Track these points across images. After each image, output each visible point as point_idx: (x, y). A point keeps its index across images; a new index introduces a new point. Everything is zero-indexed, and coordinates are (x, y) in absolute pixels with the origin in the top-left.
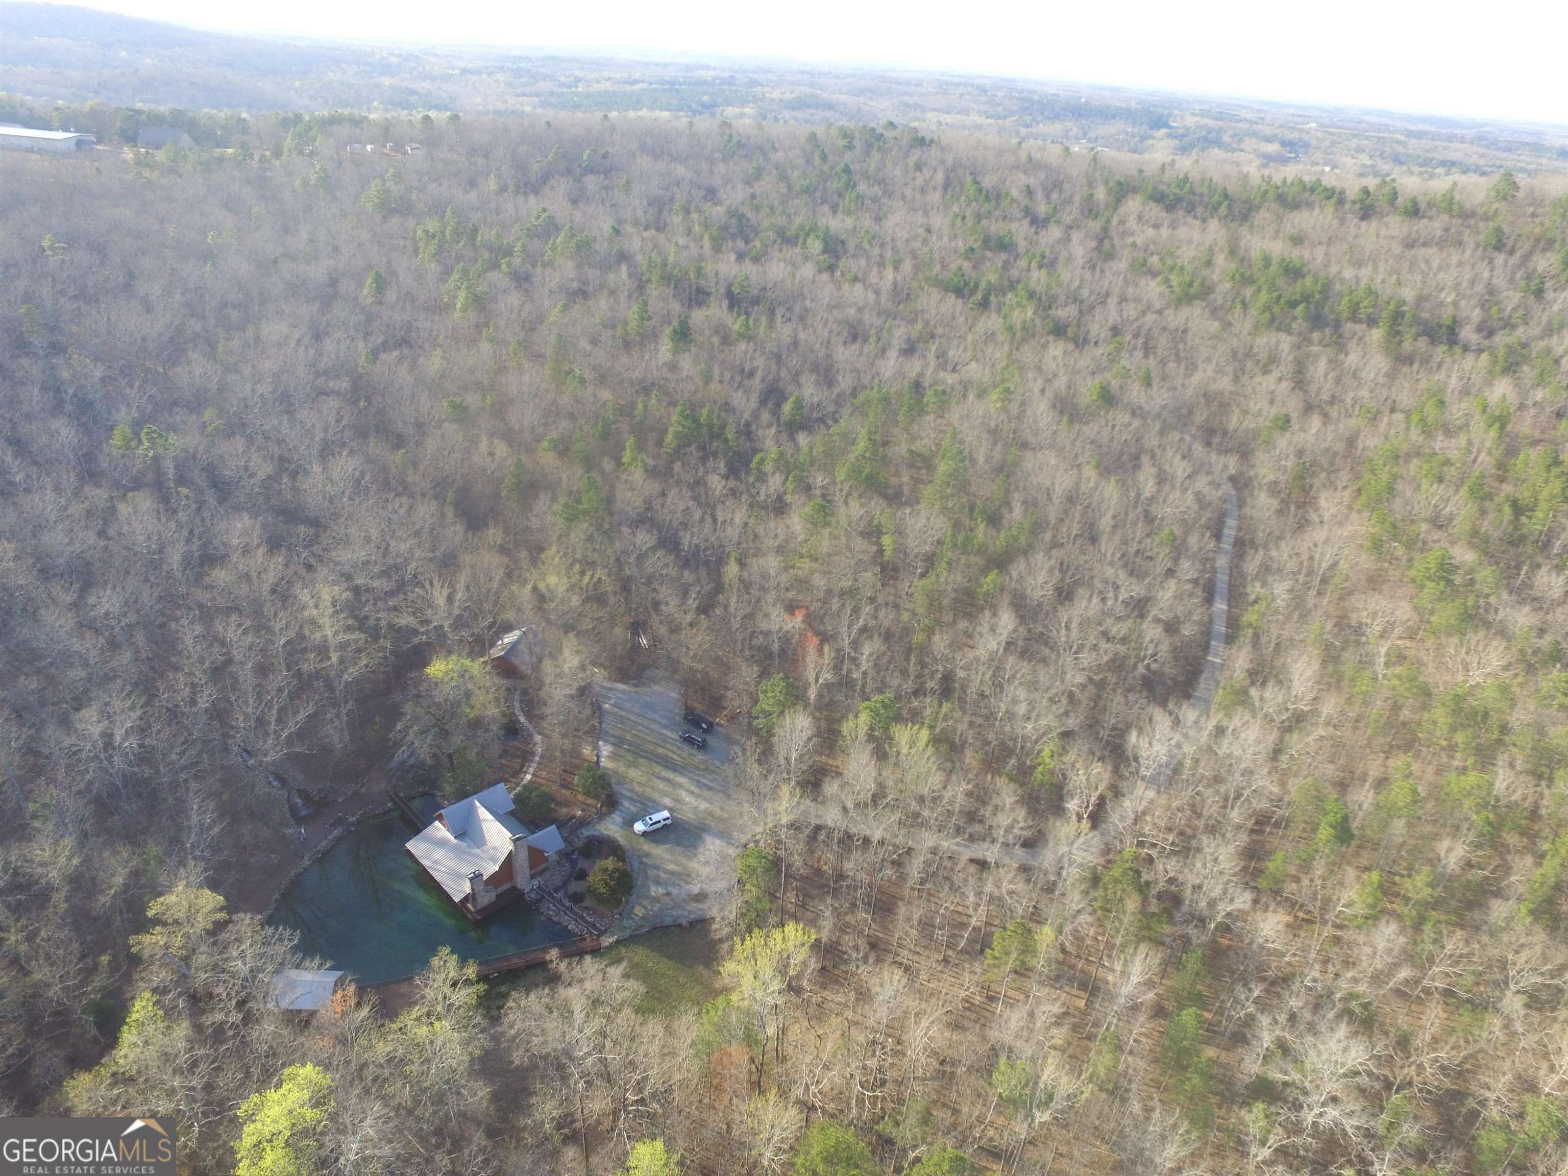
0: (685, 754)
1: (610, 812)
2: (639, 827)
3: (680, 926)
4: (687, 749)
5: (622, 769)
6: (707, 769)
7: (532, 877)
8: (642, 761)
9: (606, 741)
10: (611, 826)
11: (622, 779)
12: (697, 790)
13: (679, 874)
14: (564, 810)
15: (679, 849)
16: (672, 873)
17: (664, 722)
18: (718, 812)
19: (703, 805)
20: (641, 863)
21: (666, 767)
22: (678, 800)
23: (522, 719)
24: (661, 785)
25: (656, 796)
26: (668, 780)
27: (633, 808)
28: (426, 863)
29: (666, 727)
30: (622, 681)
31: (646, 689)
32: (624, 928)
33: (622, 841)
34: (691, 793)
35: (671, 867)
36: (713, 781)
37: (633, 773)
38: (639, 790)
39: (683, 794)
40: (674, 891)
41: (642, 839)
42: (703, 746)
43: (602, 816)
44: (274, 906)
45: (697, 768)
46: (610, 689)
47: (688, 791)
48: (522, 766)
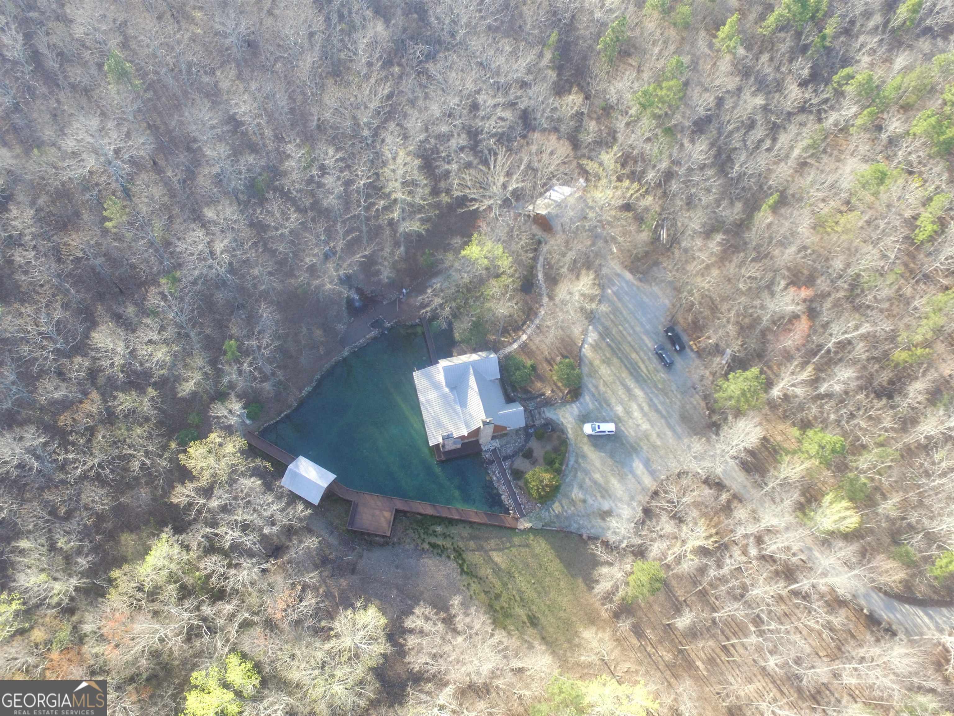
0: (651, 367)
1: (573, 402)
2: (588, 429)
3: (581, 536)
4: (655, 363)
5: (597, 362)
6: (661, 390)
7: (494, 438)
8: (615, 360)
9: (596, 328)
10: (568, 415)
11: (594, 372)
12: (646, 408)
13: (600, 486)
14: (539, 385)
15: (610, 461)
16: (595, 483)
17: (648, 327)
18: (654, 437)
19: (645, 426)
20: (576, 462)
21: (631, 374)
22: (628, 412)
23: (540, 276)
24: (621, 392)
25: (613, 401)
26: (628, 390)
27: (591, 406)
28: (422, 398)
29: (647, 333)
30: (631, 271)
31: (646, 287)
32: (540, 519)
33: (570, 433)
34: (642, 409)
35: (597, 476)
36: (663, 403)
37: (604, 371)
38: (602, 388)
39: (635, 407)
40: (590, 501)
41: (586, 440)
42: (669, 366)
43: (565, 402)
44: (314, 384)
45: (656, 386)
46: (618, 275)
47: (639, 406)
48: (524, 323)
